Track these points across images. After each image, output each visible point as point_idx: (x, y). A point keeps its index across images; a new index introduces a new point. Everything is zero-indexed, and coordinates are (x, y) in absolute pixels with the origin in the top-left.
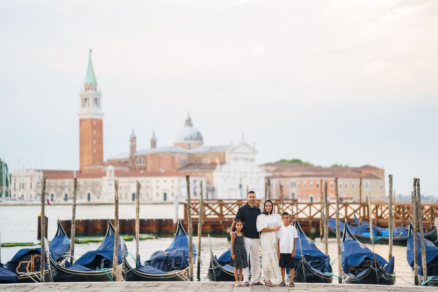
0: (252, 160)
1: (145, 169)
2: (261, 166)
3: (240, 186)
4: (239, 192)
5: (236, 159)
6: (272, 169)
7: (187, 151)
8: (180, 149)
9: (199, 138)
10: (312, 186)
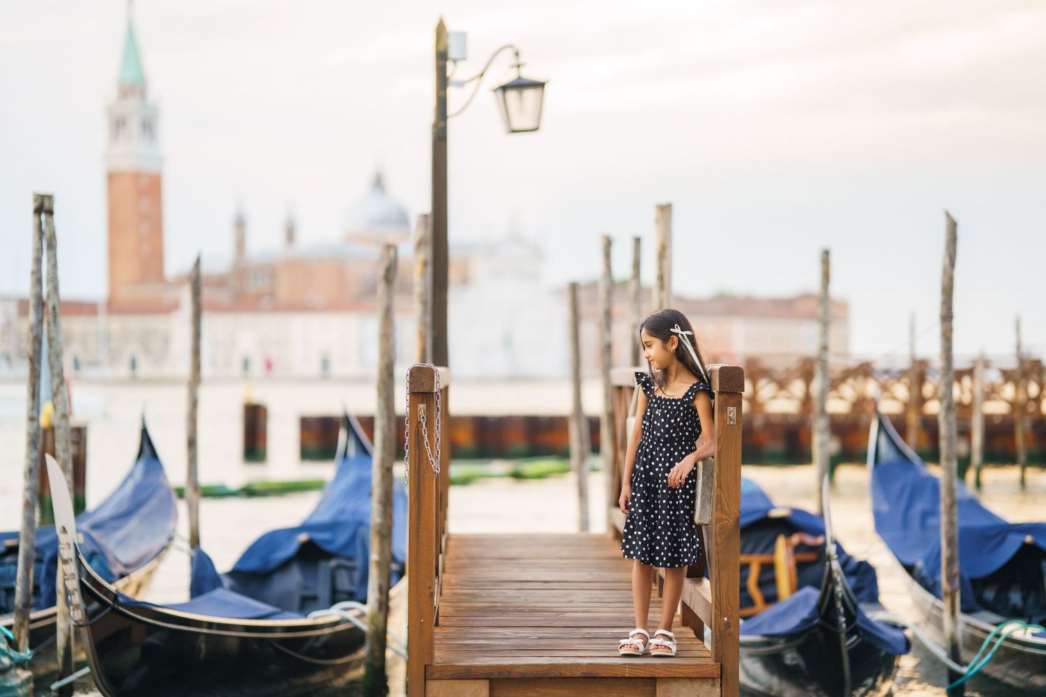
0: (535, 277)
5: (497, 274)
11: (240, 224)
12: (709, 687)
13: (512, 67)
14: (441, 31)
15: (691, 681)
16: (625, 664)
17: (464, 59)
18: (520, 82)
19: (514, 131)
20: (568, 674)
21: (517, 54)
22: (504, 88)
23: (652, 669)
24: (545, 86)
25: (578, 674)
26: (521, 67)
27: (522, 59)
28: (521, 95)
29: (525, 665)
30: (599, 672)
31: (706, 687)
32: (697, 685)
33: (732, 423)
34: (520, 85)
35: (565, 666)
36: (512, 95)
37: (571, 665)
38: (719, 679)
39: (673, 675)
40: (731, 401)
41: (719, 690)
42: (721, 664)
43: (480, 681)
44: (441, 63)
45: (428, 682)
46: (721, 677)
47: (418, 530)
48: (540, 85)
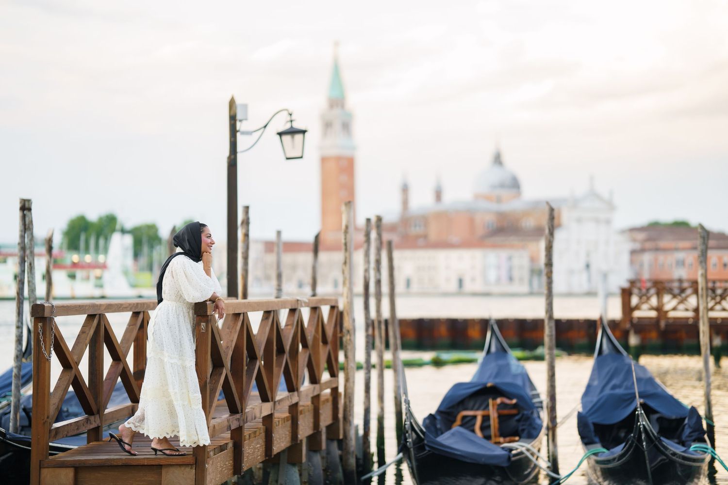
0: (608, 222)
1: (425, 237)
2: (623, 232)
3: (588, 266)
4: (584, 276)
5: (579, 220)
6: (641, 236)
7: (494, 207)
8: (484, 205)
9: (515, 184)
10: (715, 265)
11: (405, 189)
12: (189, 469)
13: (287, 122)
14: (232, 104)
15: (180, 466)
16: (145, 458)
17: (246, 119)
18: (292, 130)
19: (288, 159)
20: (115, 464)
21: (291, 115)
22: (280, 134)
23: (158, 461)
24: (306, 134)
25: (120, 464)
26: (293, 122)
27: (293, 117)
28: (293, 137)
29: (93, 459)
30: (132, 462)
31: (188, 469)
32: (183, 468)
33: (203, 331)
34: (292, 132)
35: (114, 460)
36: (287, 138)
37: (117, 459)
38: (195, 465)
39: (169, 463)
40: (203, 320)
41: (194, 471)
42: (196, 458)
43: (69, 468)
44: (233, 122)
45: (42, 469)
46: (196, 464)
47: (38, 389)
48: (304, 132)
